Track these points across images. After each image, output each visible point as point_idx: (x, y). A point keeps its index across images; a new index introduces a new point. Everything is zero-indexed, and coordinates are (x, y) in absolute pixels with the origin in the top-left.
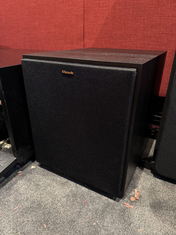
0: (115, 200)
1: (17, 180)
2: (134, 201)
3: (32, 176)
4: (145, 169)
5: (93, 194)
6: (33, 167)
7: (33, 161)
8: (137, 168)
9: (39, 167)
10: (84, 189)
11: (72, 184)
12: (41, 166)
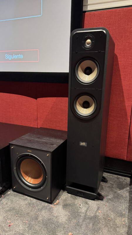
1: (2, 199)
2: (56, 205)
3: (9, 197)
6: (9, 193)
7: (10, 189)
9: (12, 193)
10: (34, 201)
11: (29, 199)
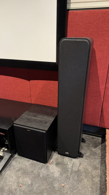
0: (45, 164)
2: (51, 163)
3: (16, 159)
4: (56, 152)
5: (38, 163)
6: (16, 156)
8: (53, 151)
9: (18, 156)
10: (35, 161)
11: (31, 160)
12: (19, 155)
